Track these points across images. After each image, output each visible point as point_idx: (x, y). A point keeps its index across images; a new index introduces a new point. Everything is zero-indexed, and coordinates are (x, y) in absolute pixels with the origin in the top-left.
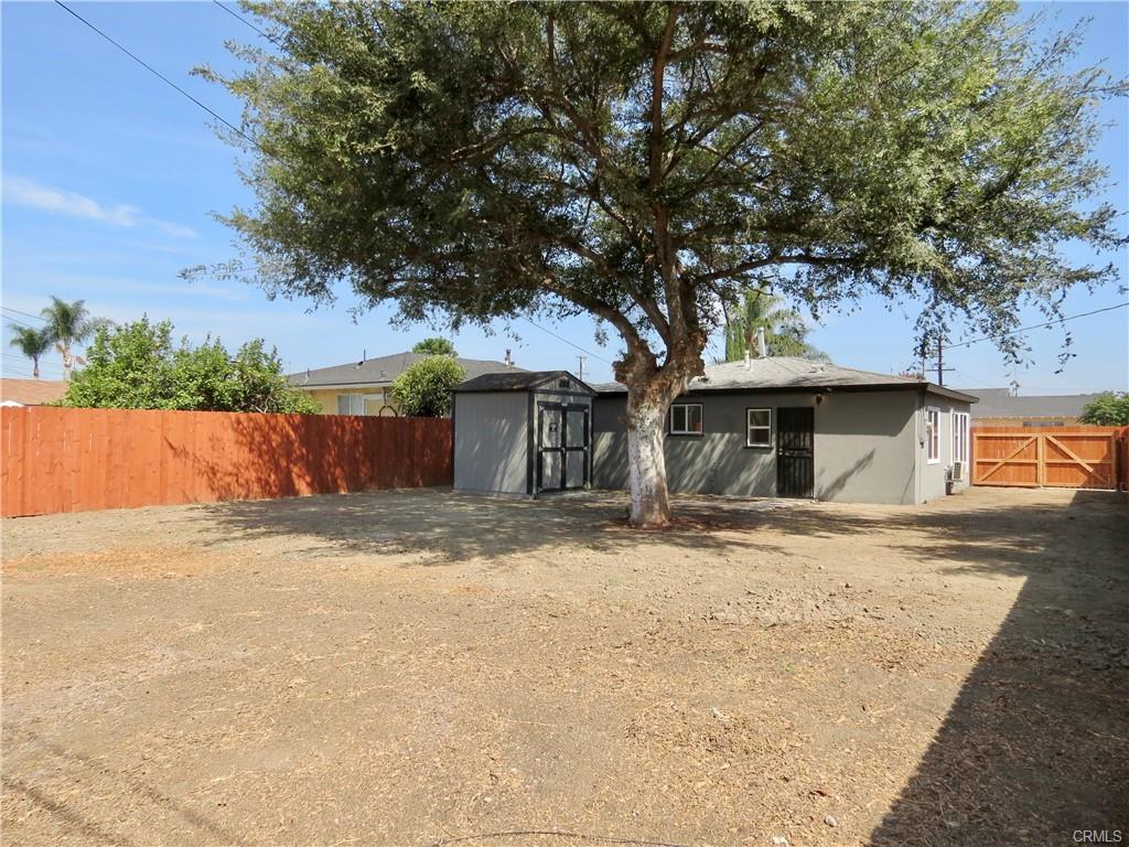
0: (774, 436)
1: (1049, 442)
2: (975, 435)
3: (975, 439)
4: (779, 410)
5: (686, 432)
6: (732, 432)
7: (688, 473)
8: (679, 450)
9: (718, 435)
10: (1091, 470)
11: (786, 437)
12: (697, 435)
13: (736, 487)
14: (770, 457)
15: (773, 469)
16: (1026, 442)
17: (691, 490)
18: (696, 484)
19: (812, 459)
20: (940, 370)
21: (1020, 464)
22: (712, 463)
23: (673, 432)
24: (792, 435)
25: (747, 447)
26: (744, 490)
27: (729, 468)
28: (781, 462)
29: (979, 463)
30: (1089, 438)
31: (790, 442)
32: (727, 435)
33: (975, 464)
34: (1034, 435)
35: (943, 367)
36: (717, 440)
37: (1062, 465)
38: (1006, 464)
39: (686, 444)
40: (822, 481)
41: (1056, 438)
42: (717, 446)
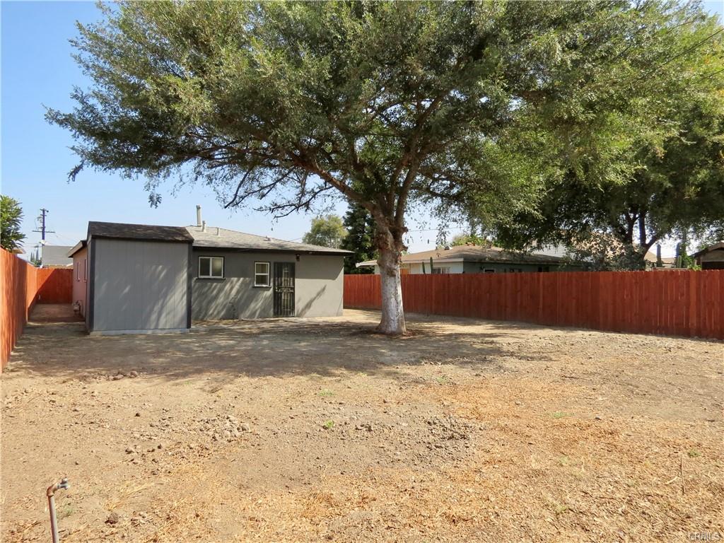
0: (272, 280)
4: (275, 263)
5: (211, 277)
6: (244, 277)
7: (213, 305)
8: (206, 290)
9: (235, 279)
11: (279, 280)
12: (219, 279)
13: (248, 313)
14: (269, 293)
15: (271, 300)
17: (215, 317)
18: (219, 313)
19: (293, 293)
20: (43, 232)
22: (231, 297)
23: (200, 277)
24: (283, 279)
25: (254, 287)
26: (253, 314)
27: (243, 301)
28: (277, 296)
31: (282, 283)
32: (242, 279)
36: (234, 282)
39: (212, 285)
40: (299, 305)
42: (234, 286)
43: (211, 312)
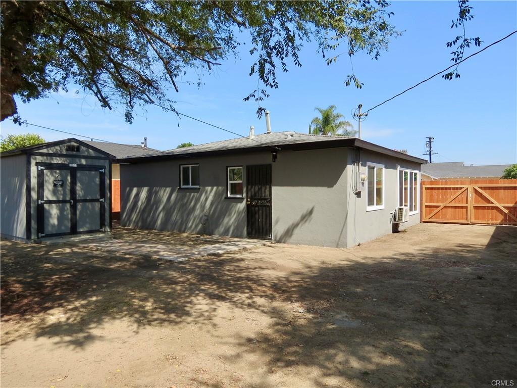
0: (245, 190)
1: (476, 191)
2: (424, 187)
3: (424, 189)
4: (248, 167)
5: (190, 186)
6: (218, 186)
7: (192, 218)
8: (185, 200)
9: (209, 188)
10: (506, 211)
11: (252, 190)
12: (196, 189)
13: (221, 230)
14: (242, 206)
15: (244, 215)
16: (460, 191)
19: (270, 207)
20: (430, 154)
21: (456, 207)
22: (205, 211)
23: (183, 187)
24: (257, 188)
25: (227, 198)
27: (217, 214)
28: (250, 211)
29: (426, 206)
30: (505, 188)
31: (255, 194)
32: (215, 188)
33: (424, 207)
34: (465, 186)
35: (432, 153)
36: (209, 192)
37: (484, 208)
38: (446, 207)
39: (190, 195)
40: (278, 229)
41: (481, 188)
42: (209, 196)
43: (190, 224)
